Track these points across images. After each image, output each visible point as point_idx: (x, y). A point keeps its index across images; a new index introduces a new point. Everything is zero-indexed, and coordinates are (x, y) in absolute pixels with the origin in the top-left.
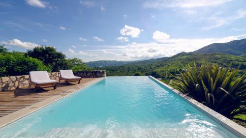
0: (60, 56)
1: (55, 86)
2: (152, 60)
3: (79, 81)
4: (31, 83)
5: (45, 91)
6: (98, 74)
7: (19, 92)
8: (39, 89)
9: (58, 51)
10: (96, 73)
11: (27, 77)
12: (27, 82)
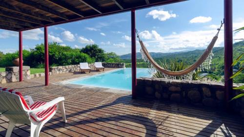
0: (100, 51)
1: (90, 71)
2: (197, 52)
3: (103, 69)
4: (80, 69)
5: (85, 73)
6: (119, 66)
7: (75, 73)
8: (83, 72)
9: (99, 47)
10: (118, 64)
11: (79, 65)
12: (79, 68)
